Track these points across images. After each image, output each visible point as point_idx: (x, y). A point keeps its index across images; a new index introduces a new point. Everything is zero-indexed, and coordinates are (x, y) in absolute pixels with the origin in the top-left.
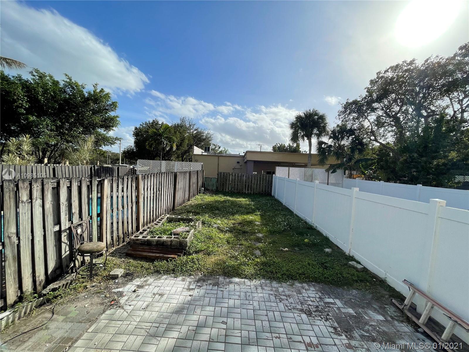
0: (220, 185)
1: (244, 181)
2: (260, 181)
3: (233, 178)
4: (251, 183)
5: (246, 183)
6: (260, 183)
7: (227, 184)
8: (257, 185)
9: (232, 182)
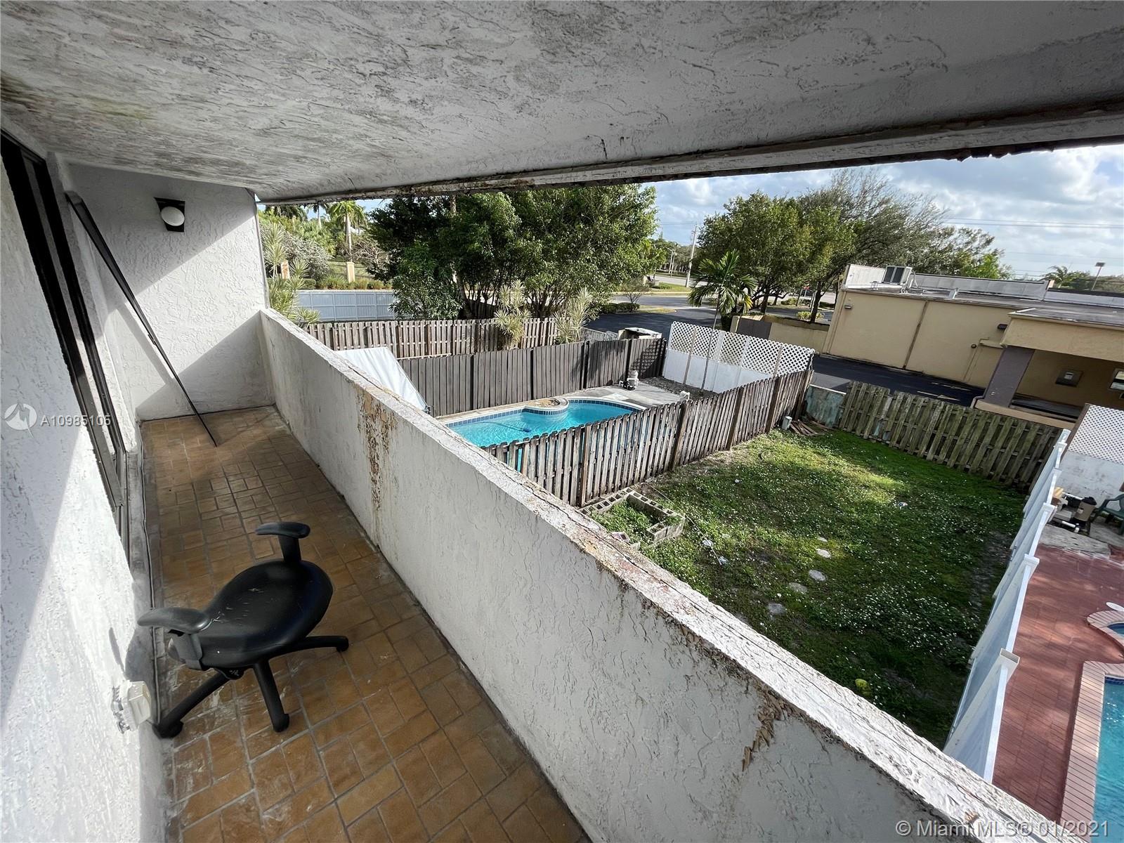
0: (849, 416)
1: (932, 423)
2: (996, 436)
3: (897, 406)
4: (958, 434)
5: (936, 428)
6: (992, 443)
7: (872, 419)
8: (978, 446)
9: (888, 416)
